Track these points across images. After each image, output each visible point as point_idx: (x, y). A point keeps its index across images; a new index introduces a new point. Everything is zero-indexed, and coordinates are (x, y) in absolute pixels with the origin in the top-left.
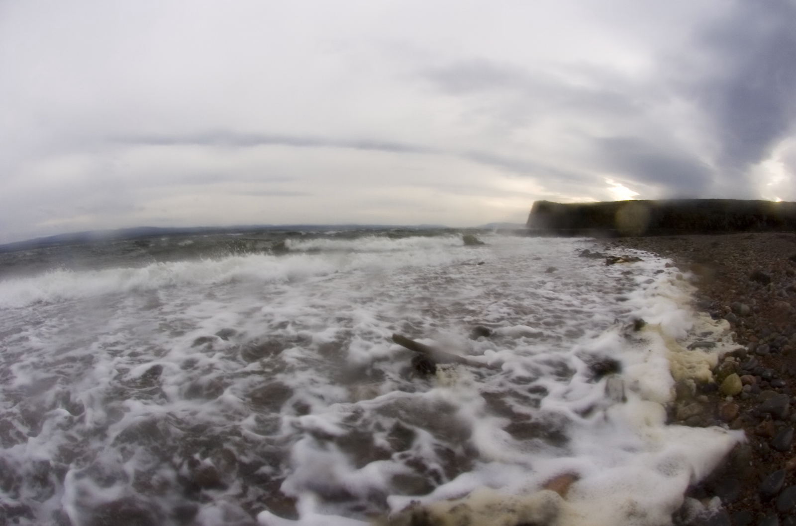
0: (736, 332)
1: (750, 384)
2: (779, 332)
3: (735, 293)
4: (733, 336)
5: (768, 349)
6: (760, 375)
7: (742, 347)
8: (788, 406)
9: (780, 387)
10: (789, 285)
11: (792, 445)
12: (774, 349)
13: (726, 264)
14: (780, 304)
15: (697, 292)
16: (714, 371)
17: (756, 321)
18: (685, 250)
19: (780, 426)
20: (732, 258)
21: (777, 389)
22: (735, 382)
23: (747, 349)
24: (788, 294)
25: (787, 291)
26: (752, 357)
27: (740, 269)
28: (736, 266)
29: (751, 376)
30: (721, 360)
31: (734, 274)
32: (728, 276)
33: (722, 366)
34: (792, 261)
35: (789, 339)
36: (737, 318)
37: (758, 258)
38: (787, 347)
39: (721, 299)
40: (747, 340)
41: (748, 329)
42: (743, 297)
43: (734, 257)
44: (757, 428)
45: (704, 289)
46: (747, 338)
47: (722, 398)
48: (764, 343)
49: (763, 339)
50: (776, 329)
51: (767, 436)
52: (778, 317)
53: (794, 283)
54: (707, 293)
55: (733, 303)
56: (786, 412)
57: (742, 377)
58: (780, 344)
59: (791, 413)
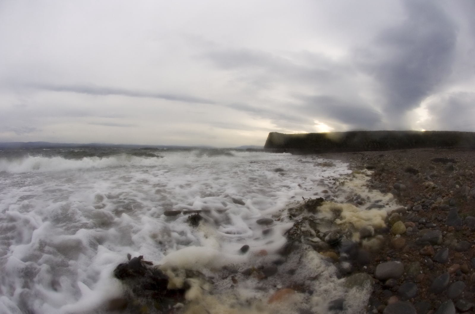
0: (398, 199)
1: (412, 227)
2: (427, 198)
3: (395, 180)
4: (396, 202)
5: (421, 207)
6: (417, 222)
7: (402, 207)
8: (441, 236)
9: (433, 227)
10: (431, 174)
11: (449, 259)
12: (426, 207)
13: (389, 165)
14: (427, 183)
15: (371, 179)
16: (386, 220)
17: (411, 194)
18: (363, 159)
19: (438, 249)
20: (393, 162)
21: (430, 228)
22: (401, 226)
23: (406, 208)
24: (431, 178)
25: (430, 177)
26: (410, 212)
27: (398, 167)
28: (396, 165)
29: (411, 222)
30: (389, 215)
31: (394, 170)
32: (390, 171)
33: (391, 217)
34: (432, 162)
35: (435, 201)
36: (398, 192)
37: (410, 161)
38: (433, 205)
39: (386, 183)
40: (406, 203)
41: (406, 197)
42: (400, 181)
43: (394, 161)
44: (422, 251)
45: (375, 178)
46: (405, 202)
47: (393, 236)
48: (417, 205)
49: (417, 202)
50: (425, 196)
51: (429, 255)
52: (425, 190)
53: (435, 172)
54: (377, 180)
55: (395, 184)
56: (440, 240)
57: (405, 223)
58: (429, 204)
59: (444, 241)
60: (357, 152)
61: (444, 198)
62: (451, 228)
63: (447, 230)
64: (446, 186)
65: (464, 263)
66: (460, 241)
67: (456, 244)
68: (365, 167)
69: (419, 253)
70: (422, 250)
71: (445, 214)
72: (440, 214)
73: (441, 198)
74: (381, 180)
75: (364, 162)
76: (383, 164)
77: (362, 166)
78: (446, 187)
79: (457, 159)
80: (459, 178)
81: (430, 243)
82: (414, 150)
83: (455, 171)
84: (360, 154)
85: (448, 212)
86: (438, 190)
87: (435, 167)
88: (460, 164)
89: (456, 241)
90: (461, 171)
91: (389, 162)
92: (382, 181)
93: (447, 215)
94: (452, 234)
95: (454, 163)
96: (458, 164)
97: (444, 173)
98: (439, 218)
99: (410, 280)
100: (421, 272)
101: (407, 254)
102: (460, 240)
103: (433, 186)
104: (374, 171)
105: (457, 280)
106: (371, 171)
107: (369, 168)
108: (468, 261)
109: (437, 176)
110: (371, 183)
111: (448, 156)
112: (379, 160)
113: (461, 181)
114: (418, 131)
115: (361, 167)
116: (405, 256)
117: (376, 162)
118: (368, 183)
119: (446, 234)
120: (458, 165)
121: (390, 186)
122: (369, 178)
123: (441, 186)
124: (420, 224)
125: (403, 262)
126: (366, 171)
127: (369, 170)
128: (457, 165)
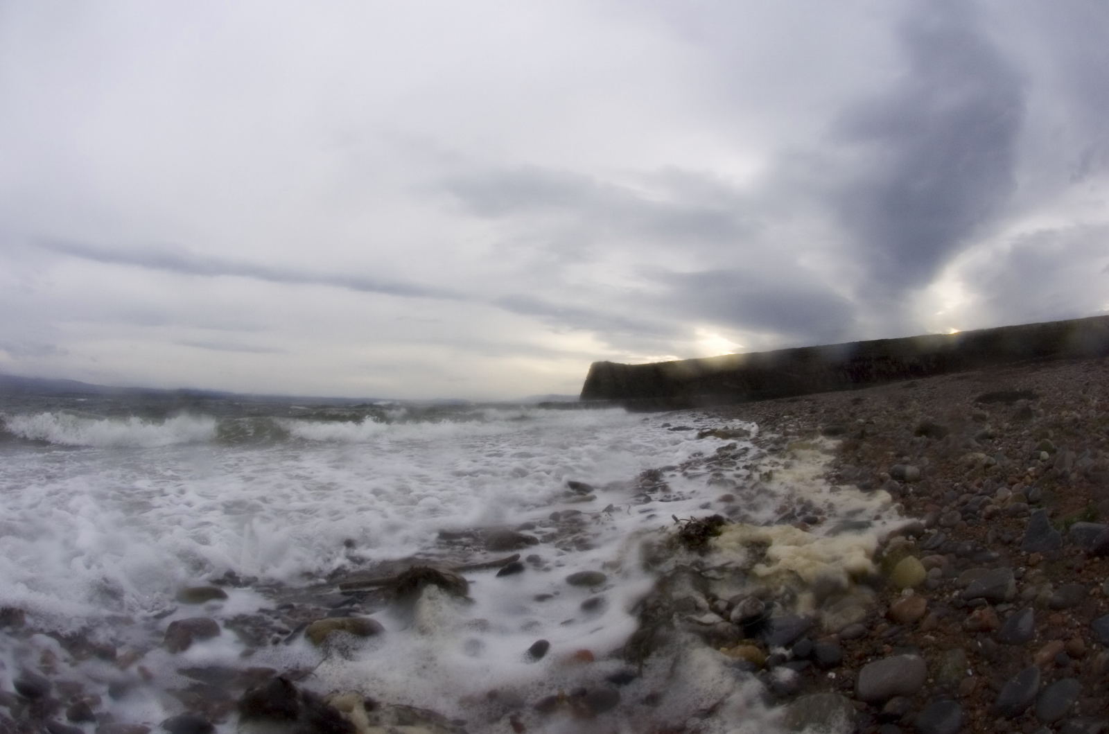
0: (903, 503)
1: (938, 566)
2: (973, 492)
3: (892, 456)
4: (899, 510)
5: (959, 516)
6: (951, 552)
7: (914, 520)
8: (1013, 581)
9: (992, 560)
10: (980, 432)
11: (1036, 631)
12: (969, 514)
13: (875, 422)
14: (970, 457)
15: (833, 461)
16: (876, 557)
17: (933, 486)
18: (812, 412)
19: (1007, 611)
20: (885, 413)
21: (986, 564)
22: (913, 567)
23: (923, 522)
24: (980, 443)
25: (977, 440)
26: (934, 531)
27: (899, 425)
28: (892, 422)
29: (938, 556)
30: (883, 544)
31: (890, 432)
32: (880, 435)
33: (888, 549)
34: (980, 404)
35: (992, 497)
36: (901, 486)
37: (926, 408)
38: (989, 508)
39: (872, 466)
40: (923, 511)
41: (922, 496)
42: (906, 458)
43: (887, 412)
44: (967, 622)
45: (844, 456)
46: (921, 509)
47: (896, 593)
48: (950, 510)
49: (948, 505)
50: (967, 489)
51: (986, 630)
52: (967, 474)
53: (988, 428)
54: (850, 461)
55: (892, 468)
56: (1011, 590)
57: (923, 559)
58: (977, 507)
59: (1020, 589)
60: (800, 397)
61: (1014, 487)
62: (1035, 557)
63: (1027, 564)
64: (1015, 459)
65: (1073, 634)
66: (1062, 584)
67: (1051, 595)
68: (820, 431)
69: (960, 627)
70: (968, 619)
71: (1020, 524)
72: (1006, 526)
73: (1006, 489)
74: (859, 460)
75: (816, 420)
76: (862, 420)
77: (812, 429)
78: (1017, 461)
79: (1038, 388)
80: (1047, 435)
81: (986, 602)
82: (936, 379)
83: (1035, 417)
84: (806, 400)
85: (1025, 520)
86: (997, 470)
87: (987, 414)
88: (1046, 400)
89: (1051, 585)
90: (1051, 416)
91: (877, 415)
92: (862, 461)
93: (1023, 527)
94: (1039, 570)
95: (1032, 399)
96: (1043, 400)
97: (1011, 427)
98: (1007, 537)
99: (943, 695)
100: (970, 672)
101: (932, 634)
102: (1061, 582)
103: (985, 461)
104: (840, 439)
105: (1060, 678)
106: (834, 439)
107: (831, 433)
108: (1084, 629)
109: (991, 437)
110: (836, 470)
111: (1016, 385)
112: (851, 411)
113: (1051, 440)
114: (940, 335)
115: (811, 431)
116: (927, 639)
117: (845, 417)
118: (829, 470)
119: (1025, 573)
120: (1042, 403)
121: (882, 474)
122: (829, 458)
123: (1005, 458)
124: (959, 556)
125: (923, 652)
126: (821, 442)
127: (828, 439)
128: (1040, 402)
